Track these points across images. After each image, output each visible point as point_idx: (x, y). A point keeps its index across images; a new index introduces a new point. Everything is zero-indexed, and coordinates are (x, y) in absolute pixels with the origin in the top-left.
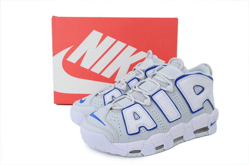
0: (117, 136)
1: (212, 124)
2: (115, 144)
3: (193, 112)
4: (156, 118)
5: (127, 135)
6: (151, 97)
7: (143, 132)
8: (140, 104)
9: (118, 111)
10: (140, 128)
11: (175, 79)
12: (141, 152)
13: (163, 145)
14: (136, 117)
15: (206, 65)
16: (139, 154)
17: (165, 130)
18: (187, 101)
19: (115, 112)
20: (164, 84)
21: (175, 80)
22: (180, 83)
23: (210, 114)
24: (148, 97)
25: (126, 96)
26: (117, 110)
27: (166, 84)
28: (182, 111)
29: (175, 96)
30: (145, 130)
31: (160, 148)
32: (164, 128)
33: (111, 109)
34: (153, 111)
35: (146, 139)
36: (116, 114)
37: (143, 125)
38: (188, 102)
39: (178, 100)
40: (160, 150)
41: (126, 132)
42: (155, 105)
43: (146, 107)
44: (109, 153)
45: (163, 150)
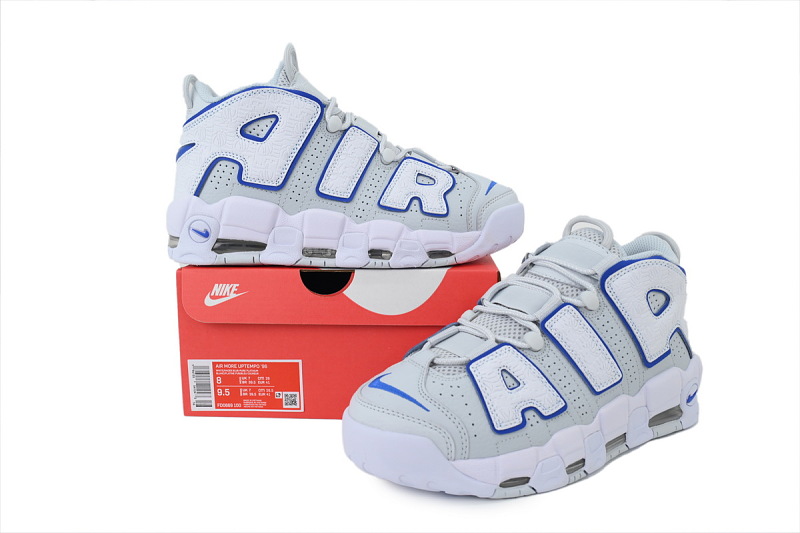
0: (463, 440)
1: (690, 399)
2: (460, 463)
3: (648, 365)
4: (562, 384)
5: (492, 434)
6: (541, 325)
7: (534, 423)
8: (514, 347)
9: (453, 368)
10: (523, 412)
11: (600, 273)
12: (531, 483)
13: (583, 460)
14: (510, 381)
15: (661, 236)
16: (525, 488)
17: (586, 417)
18: (635, 332)
19: (446, 372)
20: (570, 289)
21: (599, 278)
22: (614, 283)
23: (685, 368)
24: (534, 326)
25: (459, 327)
26: (450, 365)
27: (575, 289)
28: (623, 361)
29: (603, 320)
30: (538, 418)
31: (578, 469)
32: (583, 410)
33: (433, 364)
34: (551, 364)
35: (541, 444)
36: (451, 376)
37: (531, 405)
38: (637, 335)
39: (610, 330)
40: (577, 474)
41: (488, 427)
42: (552, 346)
43: (531, 353)
44: (442, 494)
45: (584, 475)
